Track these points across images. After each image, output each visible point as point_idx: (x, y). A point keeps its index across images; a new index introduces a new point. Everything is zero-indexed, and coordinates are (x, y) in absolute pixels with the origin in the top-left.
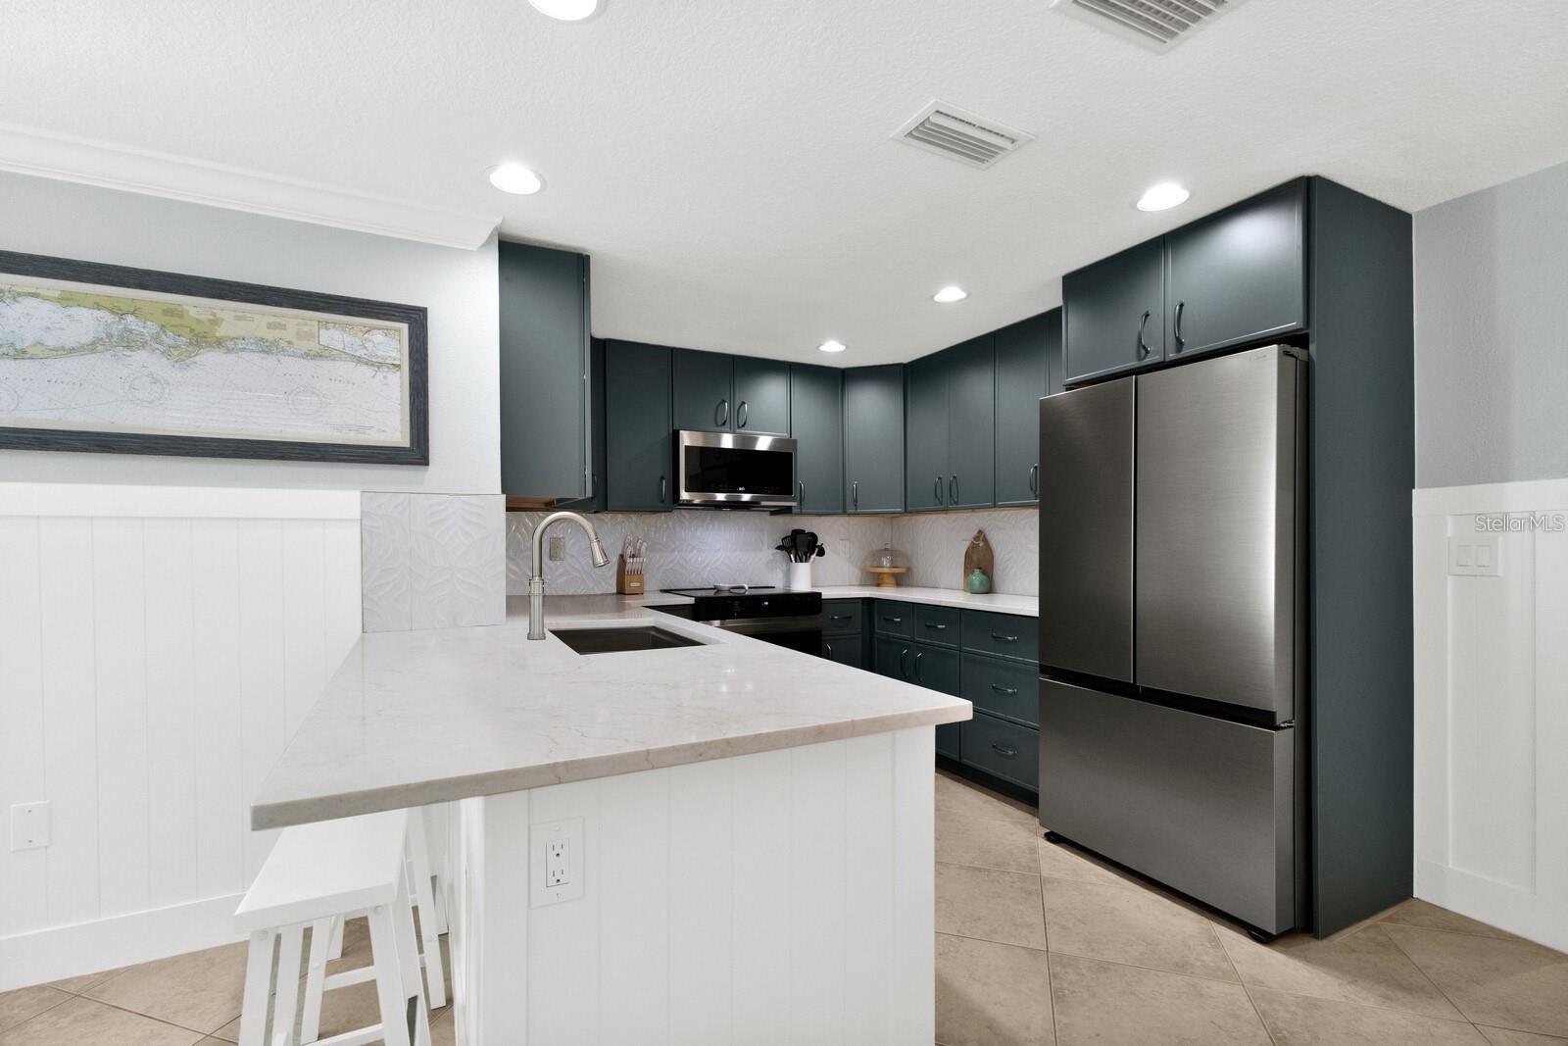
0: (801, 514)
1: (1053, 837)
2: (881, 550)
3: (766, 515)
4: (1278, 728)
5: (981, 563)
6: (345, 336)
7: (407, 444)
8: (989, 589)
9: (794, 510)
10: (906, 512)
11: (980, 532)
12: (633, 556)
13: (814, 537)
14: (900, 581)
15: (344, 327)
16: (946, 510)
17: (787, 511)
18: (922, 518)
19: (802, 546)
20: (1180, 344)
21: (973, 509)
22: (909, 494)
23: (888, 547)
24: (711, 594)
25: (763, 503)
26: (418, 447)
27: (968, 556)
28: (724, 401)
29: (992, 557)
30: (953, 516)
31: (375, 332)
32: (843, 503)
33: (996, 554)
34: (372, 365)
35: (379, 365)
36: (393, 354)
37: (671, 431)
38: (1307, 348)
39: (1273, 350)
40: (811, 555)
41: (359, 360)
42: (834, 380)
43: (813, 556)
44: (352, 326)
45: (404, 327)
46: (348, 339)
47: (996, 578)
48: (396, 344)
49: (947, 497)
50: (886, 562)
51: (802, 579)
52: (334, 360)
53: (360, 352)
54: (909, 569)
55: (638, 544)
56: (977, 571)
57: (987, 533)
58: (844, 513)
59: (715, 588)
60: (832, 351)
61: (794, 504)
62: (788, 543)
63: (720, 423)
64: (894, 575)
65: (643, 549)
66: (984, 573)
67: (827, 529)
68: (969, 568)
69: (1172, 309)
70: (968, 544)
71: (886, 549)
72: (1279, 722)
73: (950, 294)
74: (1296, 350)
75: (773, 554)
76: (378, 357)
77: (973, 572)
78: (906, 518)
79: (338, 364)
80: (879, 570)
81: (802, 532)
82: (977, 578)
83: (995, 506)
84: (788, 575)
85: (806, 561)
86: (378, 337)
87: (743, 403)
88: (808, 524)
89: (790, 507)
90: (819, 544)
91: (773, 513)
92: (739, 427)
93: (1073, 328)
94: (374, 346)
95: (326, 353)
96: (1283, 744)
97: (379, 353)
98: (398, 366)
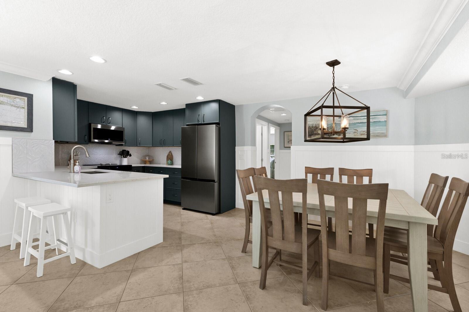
0: (125, 146)
1: (184, 209)
2: (146, 155)
3: (115, 146)
4: (215, 182)
5: (170, 158)
6: (8, 99)
7: (26, 127)
8: (172, 164)
9: (123, 145)
10: (153, 146)
11: (170, 151)
12: (76, 156)
13: (128, 152)
14: (151, 162)
15: (7, 97)
16: (162, 146)
17: (122, 145)
18: (157, 148)
19: (125, 154)
20: (204, 121)
21: (169, 146)
22: (153, 142)
23: (148, 154)
24: (100, 165)
25: (113, 143)
26: (30, 128)
27: (167, 157)
28: (104, 117)
29: (173, 157)
30: (164, 148)
31: (17, 99)
32: (136, 143)
33: (174, 156)
34: (16, 107)
35: (18, 107)
36: (22, 105)
37: (88, 123)
38: (219, 125)
39: (214, 125)
40: (127, 156)
41: (12, 105)
42: (134, 114)
43: (128, 156)
44: (10, 97)
45: (26, 98)
46: (9, 100)
47: (173, 161)
48: (23, 102)
49: (163, 143)
50: (147, 158)
51: (125, 162)
52: (4, 105)
53: (12, 103)
54: (153, 160)
55: (77, 153)
56: (169, 160)
57: (172, 151)
58: (137, 146)
59: (101, 164)
60: (135, 108)
61: (124, 143)
62: (121, 153)
63: (102, 122)
64: (149, 161)
65: (79, 154)
66: (171, 160)
67: (132, 150)
68: (167, 160)
69: (203, 115)
70: (168, 154)
71: (147, 155)
72: (215, 181)
73: (164, 103)
74: (218, 125)
75: (117, 156)
76: (17, 105)
77: (168, 160)
78: (152, 148)
79: (6, 106)
80: (145, 160)
81: (125, 150)
82: (169, 162)
83: (173, 146)
84: (121, 161)
85: (126, 158)
86: (18, 100)
87: (109, 118)
88: (127, 148)
89: (122, 144)
90: (130, 153)
91: (116, 145)
92: (108, 124)
93: (187, 112)
94: (17, 102)
95: (2, 103)
96: (216, 185)
97: (18, 104)
98: (24, 108)
